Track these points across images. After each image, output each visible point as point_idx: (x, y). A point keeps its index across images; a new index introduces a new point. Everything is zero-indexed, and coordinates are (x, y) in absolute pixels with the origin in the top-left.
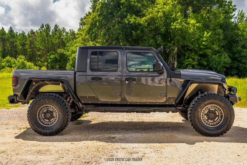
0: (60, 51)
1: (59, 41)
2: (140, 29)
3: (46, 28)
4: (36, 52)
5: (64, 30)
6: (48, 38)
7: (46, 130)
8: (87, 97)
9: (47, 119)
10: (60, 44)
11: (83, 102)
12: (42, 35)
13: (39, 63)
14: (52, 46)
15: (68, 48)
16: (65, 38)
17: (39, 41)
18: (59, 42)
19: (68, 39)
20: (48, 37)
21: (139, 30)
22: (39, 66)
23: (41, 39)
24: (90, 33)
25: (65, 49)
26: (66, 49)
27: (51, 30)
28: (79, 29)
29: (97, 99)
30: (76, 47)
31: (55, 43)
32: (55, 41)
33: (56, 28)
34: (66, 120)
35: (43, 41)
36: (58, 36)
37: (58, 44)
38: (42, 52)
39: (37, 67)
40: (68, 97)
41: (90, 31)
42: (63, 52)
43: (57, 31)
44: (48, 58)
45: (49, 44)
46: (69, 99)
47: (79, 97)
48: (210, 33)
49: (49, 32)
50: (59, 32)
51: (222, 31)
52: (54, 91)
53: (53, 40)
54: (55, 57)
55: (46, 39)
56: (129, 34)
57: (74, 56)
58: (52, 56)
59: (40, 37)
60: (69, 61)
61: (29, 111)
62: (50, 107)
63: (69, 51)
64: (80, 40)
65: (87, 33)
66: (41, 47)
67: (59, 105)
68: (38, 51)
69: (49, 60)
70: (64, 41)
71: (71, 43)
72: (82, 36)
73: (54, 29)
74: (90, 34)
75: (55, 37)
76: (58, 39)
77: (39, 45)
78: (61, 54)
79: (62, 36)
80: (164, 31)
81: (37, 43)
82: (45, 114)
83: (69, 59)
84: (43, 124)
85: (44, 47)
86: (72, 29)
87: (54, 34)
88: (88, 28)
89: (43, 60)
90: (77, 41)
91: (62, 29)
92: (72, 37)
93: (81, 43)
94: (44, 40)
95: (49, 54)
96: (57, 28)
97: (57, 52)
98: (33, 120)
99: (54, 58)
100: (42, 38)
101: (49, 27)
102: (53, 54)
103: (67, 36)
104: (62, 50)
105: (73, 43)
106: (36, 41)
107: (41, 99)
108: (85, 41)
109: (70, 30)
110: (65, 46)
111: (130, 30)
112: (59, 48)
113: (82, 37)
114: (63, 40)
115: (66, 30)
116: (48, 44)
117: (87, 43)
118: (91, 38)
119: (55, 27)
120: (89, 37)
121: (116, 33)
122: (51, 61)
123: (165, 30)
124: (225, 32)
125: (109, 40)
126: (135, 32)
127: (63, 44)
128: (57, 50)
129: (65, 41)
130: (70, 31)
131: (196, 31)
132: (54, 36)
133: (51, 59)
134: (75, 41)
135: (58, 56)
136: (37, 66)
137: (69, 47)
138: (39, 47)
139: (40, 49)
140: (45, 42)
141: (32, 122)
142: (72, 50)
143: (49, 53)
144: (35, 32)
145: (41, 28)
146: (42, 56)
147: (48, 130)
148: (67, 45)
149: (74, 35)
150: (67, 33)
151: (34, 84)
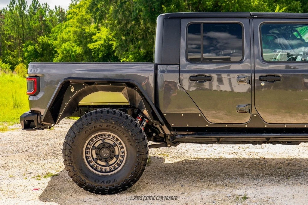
0: (42, 39)
1: (40, 24)
2: (174, 3)
3: (20, 4)
4: (3, 42)
5: (47, 8)
6: (22, 20)
7: (103, 182)
8: (182, 115)
9: (103, 160)
10: (41, 29)
11: (173, 124)
12: (14, 15)
13: (10, 59)
14: (29, 32)
15: (55, 34)
16: (49, 20)
17: (8, 24)
18: (41, 26)
19: (54, 21)
20: (23, 17)
21: (172, 5)
22: (9, 62)
23: (12, 22)
24: (93, 10)
25: (49, 37)
26: (51, 37)
27: (27, 7)
28: (72, 5)
29: (202, 119)
30: (68, 33)
31: (33, 27)
32: (33, 24)
33: (35, 4)
34: (143, 162)
35: (15, 24)
36: (39, 17)
37: (39, 29)
38: (13, 42)
39: (7, 65)
40: (138, 116)
41: (93, 7)
42: (46, 41)
43: (36, 8)
44: (24, 51)
45: (25, 29)
46: (139, 120)
47: (165, 115)
48: (284, 8)
49: (24, 9)
50: (39, 10)
51: (300, 4)
52: (108, 104)
53: (31, 23)
54: (35, 49)
55: (19, 21)
56: (156, 10)
57: (65, 46)
58: (30, 48)
59: (10, 18)
60: (57, 55)
61: (68, 145)
62: (109, 135)
63: (57, 39)
64: (74, 22)
65: (88, 10)
66: (12, 34)
67: (128, 132)
68: (7, 40)
69: (26, 54)
70: (48, 24)
71: (59, 27)
72: (77, 15)
73: (32, 6)
74: (94, 12)
75: (33, 19)
76: (39, 21)
77: (8, 31)
78: (43, 44)
79: (44, 17)
80: (211, 5)
81: (6, 28)
82: (99, 150)
83: (56, 52)
84: (95, 169)
85: (18, 34)
86: (59, 6)
87: (32, 14)
88: (90, 2)
89: (15, 53)
90: (69, 24)
91: (44, 6)
92: (59, 17)
93: (76, 27)
94: (17, 23)
95: (26, 45)
96: (37, 4)
97: (36, 42)
98: (75, 163)
99: (33, 51)
100: (14, 20)
101: (25, 3)
102: (31, 44)
103: (51, 16)
104: (45, 38)
105: (63, 27)
106: (4, 24)
107: (92, 120)
108: (82, 23)
109: (55, 7)
110: (50, 32)
111: (158, 5)
112: (40, 36)
113: (77, 17)
114: (46, 23)
115: (49, 7)
116: (23, 29)
117: (85, 27)
118: (95, 18)
119: (33, 3)
120: (92, 16)
121: (136, 9)
122: (28, 55)
123: (213, 4)
124: (305, 6)
125: (123, 21)
126: (166, 6)
127: (46, 29)
128: (37, 38)
129: (50, 24)
130: (56, 9)
131: (263, 5)
132: (32, 16)
133: (28, 52)
134: (66, 24)
135: (39, 47)
136: (6, 63)
137: (57, 34)
138: (9, 34)
139: (10, 37)
140: (18, 26)
141: (75, 166)
142: (62, 37)
143: (24, 43)
144: (2, 12)
145: (11, 4)
146: (13, 48)
147: (107, 182)
148: (53, 29)
149: (62, 15)
150: (52, 12)
151: (72, 89)
